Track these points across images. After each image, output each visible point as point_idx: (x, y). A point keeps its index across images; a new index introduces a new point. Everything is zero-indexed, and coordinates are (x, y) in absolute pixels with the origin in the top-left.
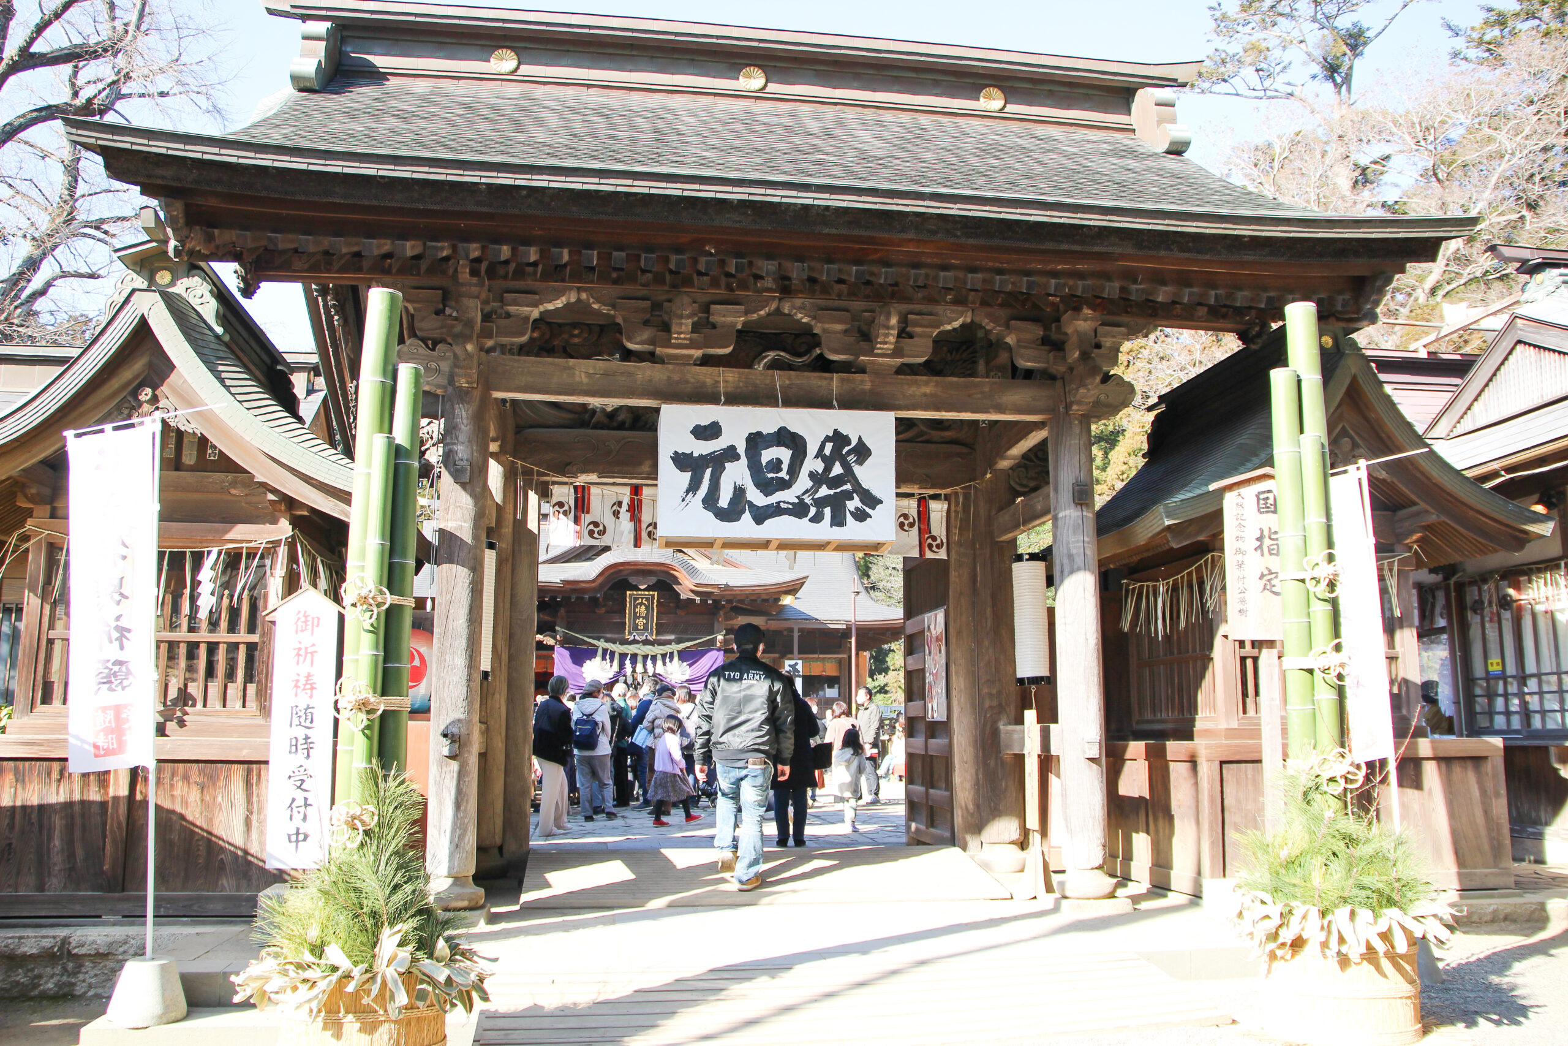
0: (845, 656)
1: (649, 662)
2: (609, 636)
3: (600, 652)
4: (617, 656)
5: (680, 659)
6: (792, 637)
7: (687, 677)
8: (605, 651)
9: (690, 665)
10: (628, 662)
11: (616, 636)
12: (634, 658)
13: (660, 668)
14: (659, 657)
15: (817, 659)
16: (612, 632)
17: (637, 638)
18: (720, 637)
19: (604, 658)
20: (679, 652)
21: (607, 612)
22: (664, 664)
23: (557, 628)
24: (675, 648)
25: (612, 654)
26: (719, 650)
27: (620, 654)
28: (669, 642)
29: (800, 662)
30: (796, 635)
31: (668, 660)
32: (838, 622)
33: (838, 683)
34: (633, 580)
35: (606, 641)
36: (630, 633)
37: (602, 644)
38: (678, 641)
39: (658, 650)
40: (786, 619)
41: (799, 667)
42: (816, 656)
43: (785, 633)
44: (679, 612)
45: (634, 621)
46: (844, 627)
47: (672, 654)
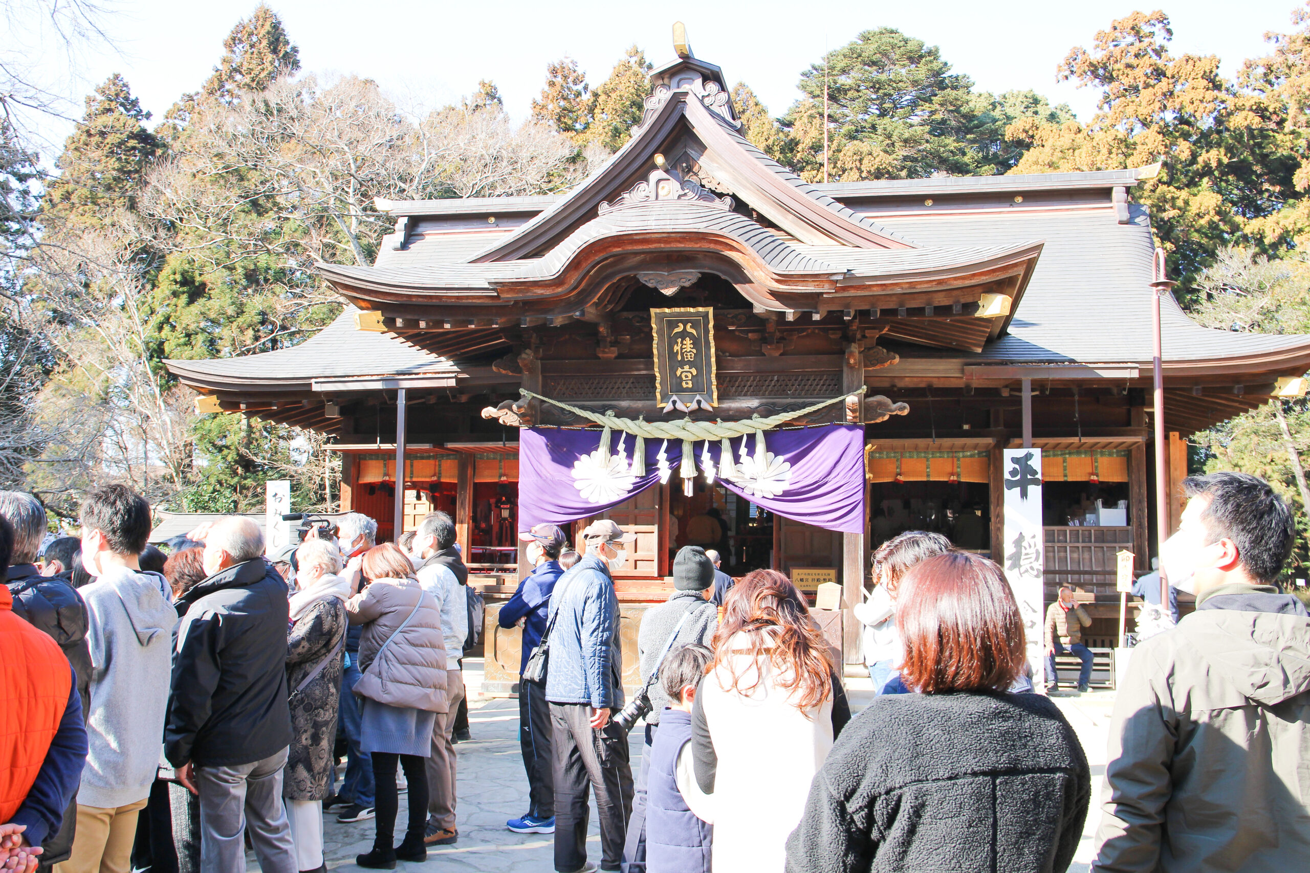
0: (1140, 439)
1: (706, 456)
2: (624, 404)
3: (606, 437)
4: (640, 445)
5: (769, 448)
6: (1018, 401)
7: (786, 486)
8: (616, 434)
9: (794, 461)
10: (662, 456)
11: (639, 404)
12: (675, 447)
13: (727, 468)
14: (726, 445)
15: (1079, 450)
16: (630, 396)
17: (680, 406)
18: (851, 399)
19: (613, 451)
20: (766, 433)
21: (620, 356)
22: (737, 459)
23: (523, 392)
24: (760, 425)
25: (631, 440)
26: (851, 428)
27: (646, 440)
28: (746, 414)
29: (1037, 452)
30: (1027, 396)
31: (743, 451)
32: (1120, 364)
33: (1126, 497)
34: (648, 278)
35: (618, 416)
36: (665, 397)
37: (609, 421)
38: (766, 413)
39: (723, 431)
40: (1004, 363)
41: (1036, 463)
42: (1075, 440)
43: (1005, 393)
44: (767, 349)
45: (673, 370)
46: (1135, 374)
47: (752, 438)
